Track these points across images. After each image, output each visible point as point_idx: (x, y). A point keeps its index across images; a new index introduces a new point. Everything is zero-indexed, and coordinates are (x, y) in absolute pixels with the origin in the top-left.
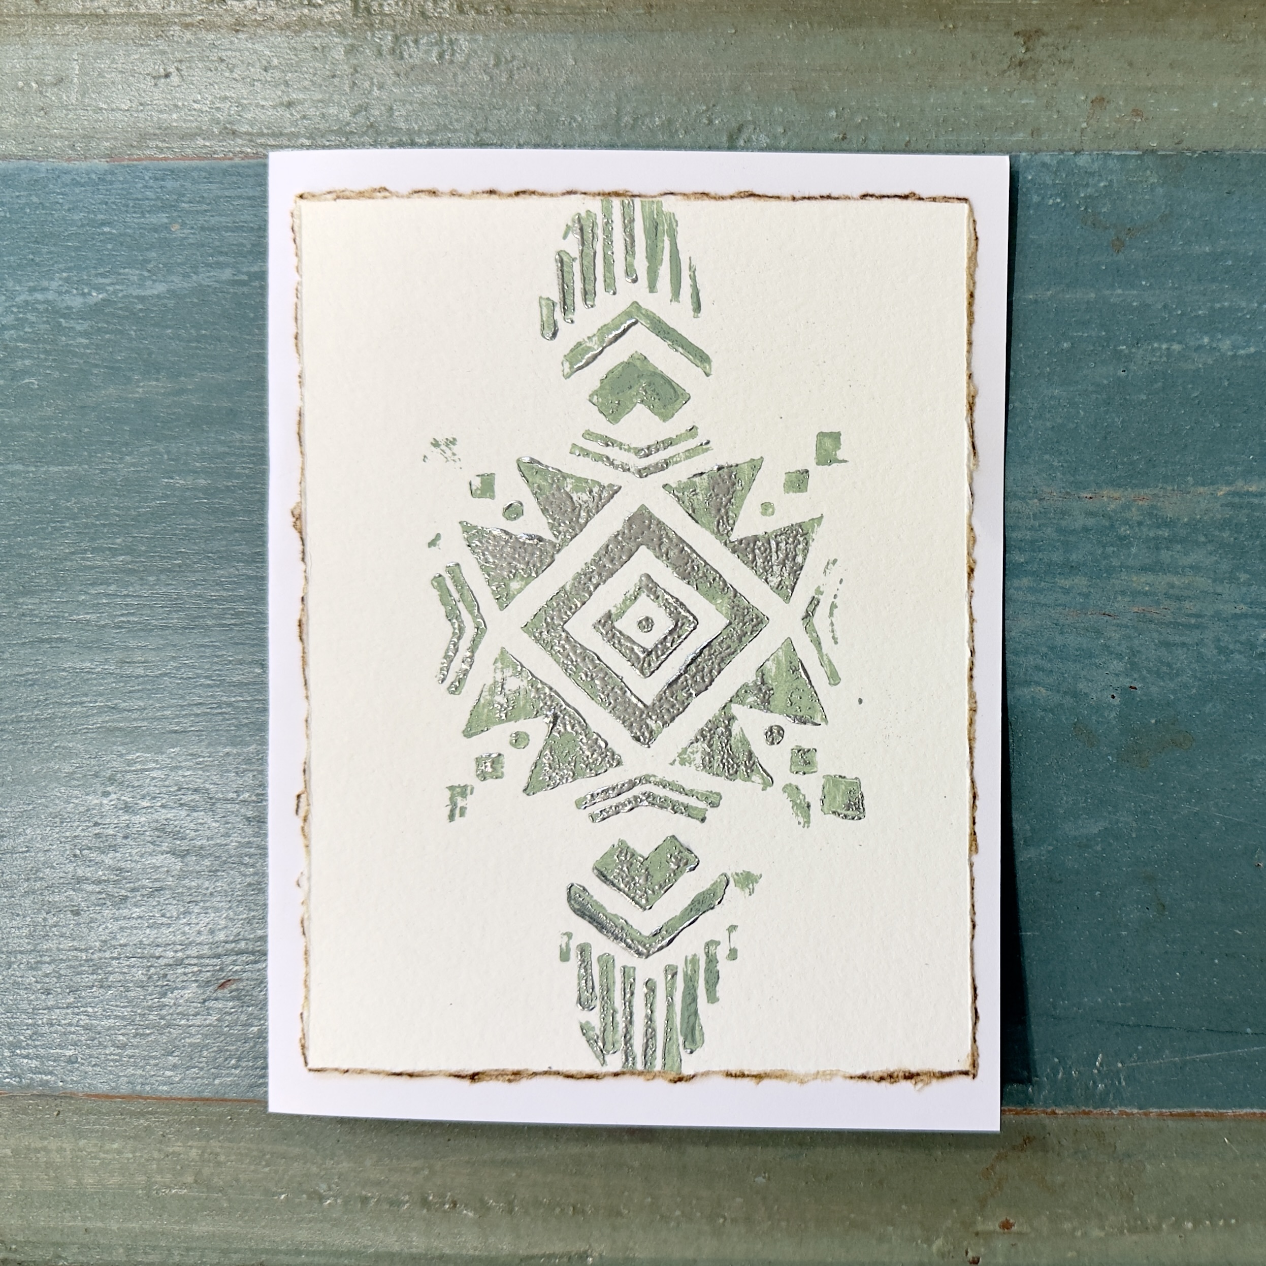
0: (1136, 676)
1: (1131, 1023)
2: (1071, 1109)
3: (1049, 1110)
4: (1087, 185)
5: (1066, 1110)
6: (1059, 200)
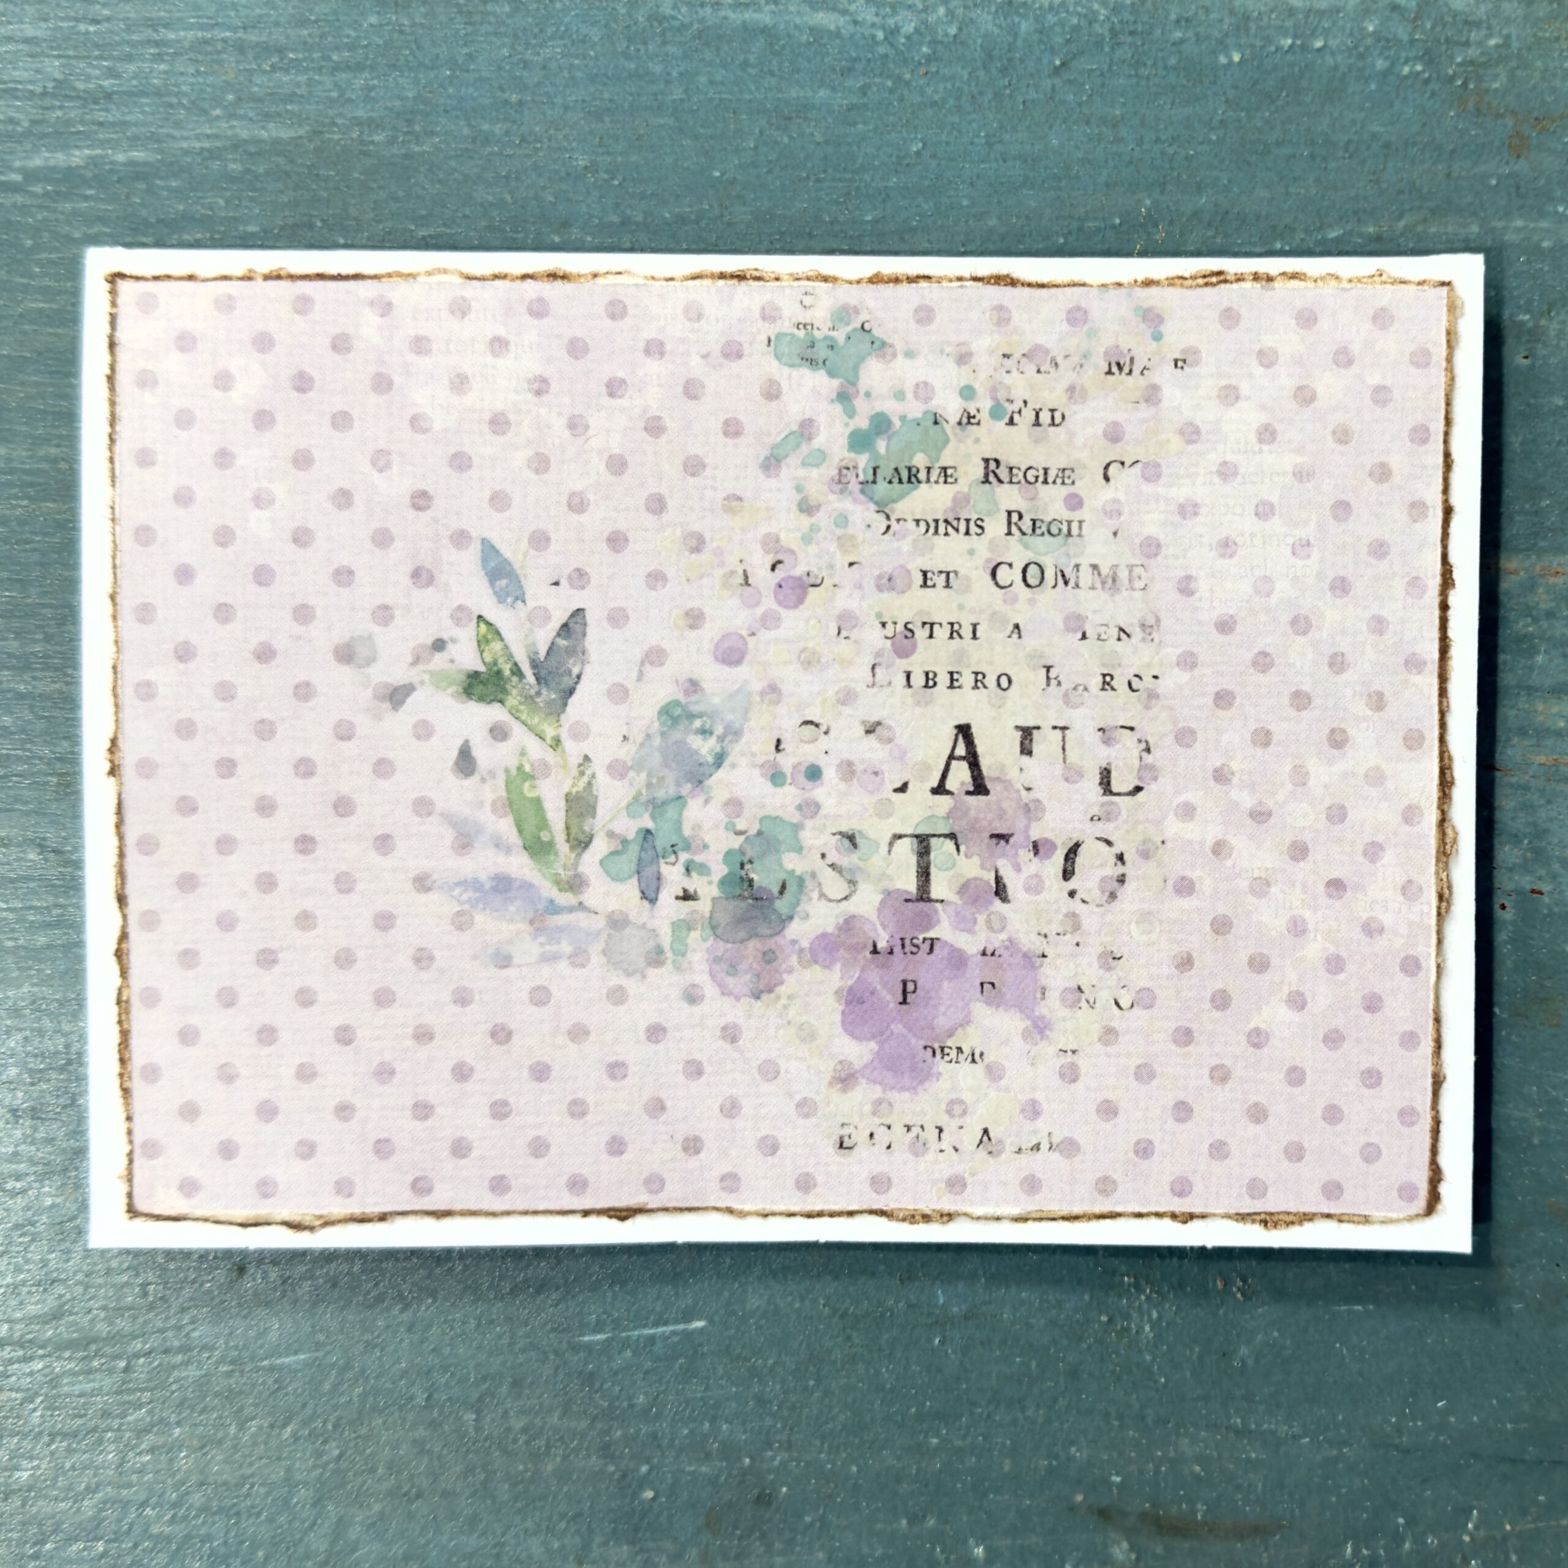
0: (1542, 872)
4: (1467, 44)
6: (1419, 68)
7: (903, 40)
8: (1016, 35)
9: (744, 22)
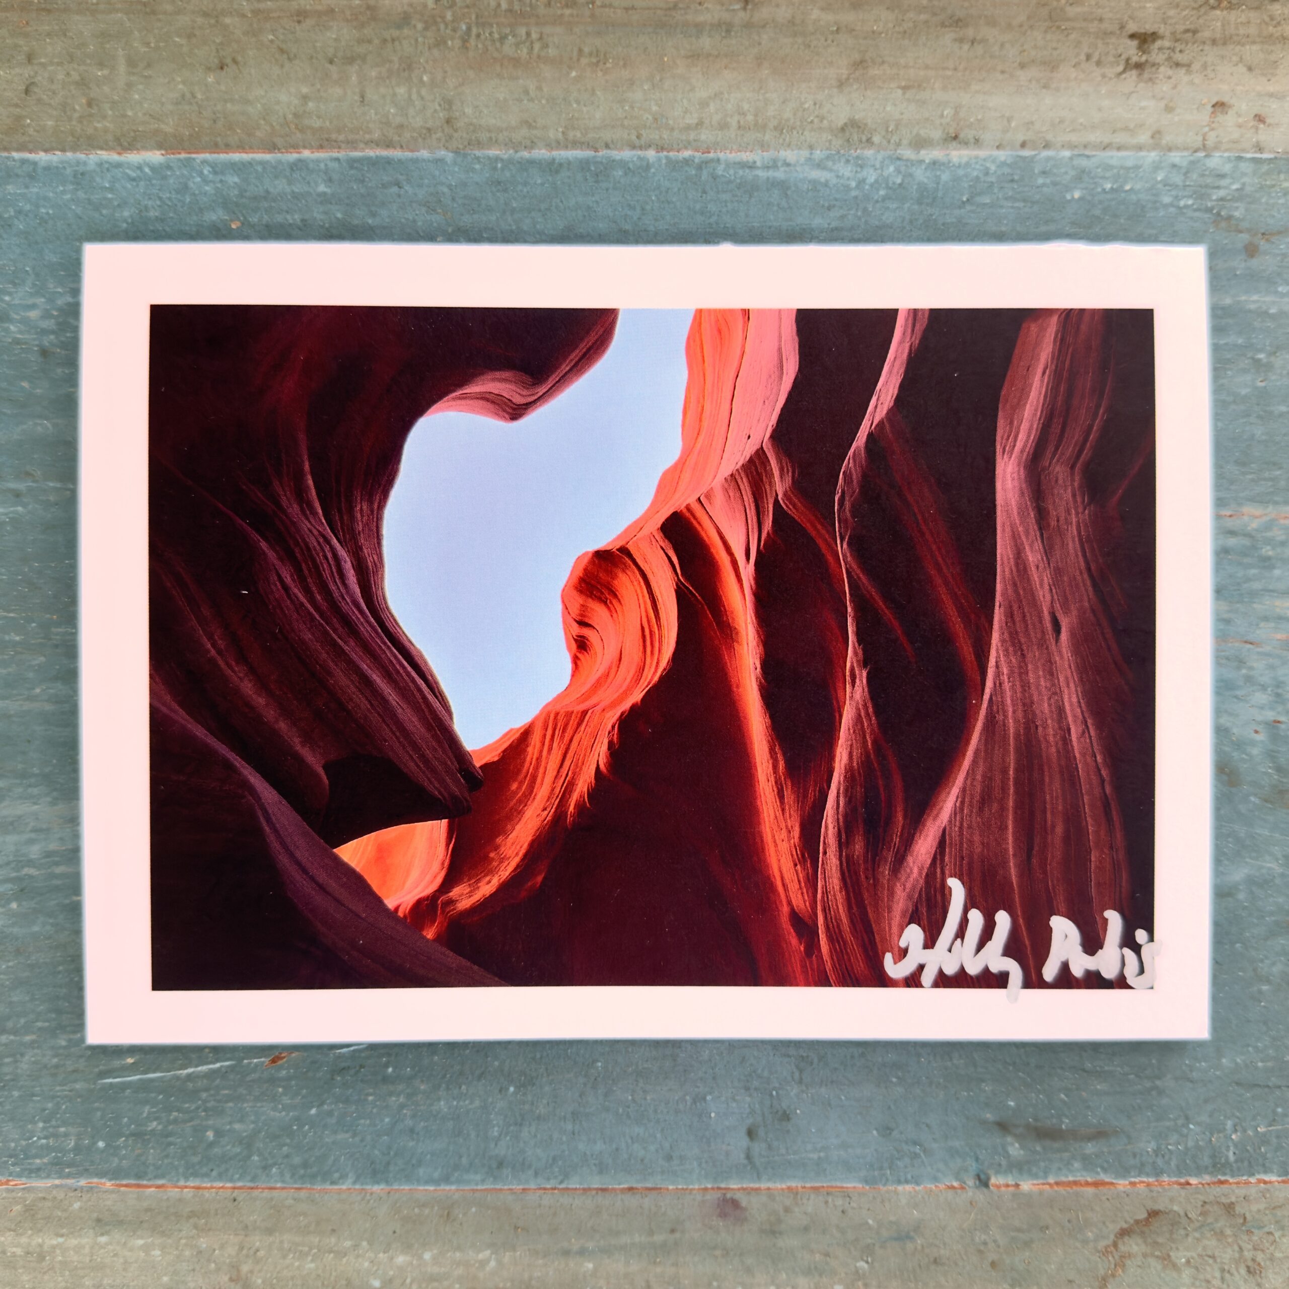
0: (1281, 709)
1: (1270, 1084)
2: (1207, 1178)
3: (1182, 1180)
4: (1219, 187)
5: (1200, 1180)
6: (1190, 202)
7: (867, 187)
8: (938, 183)
9: (768, 178)
